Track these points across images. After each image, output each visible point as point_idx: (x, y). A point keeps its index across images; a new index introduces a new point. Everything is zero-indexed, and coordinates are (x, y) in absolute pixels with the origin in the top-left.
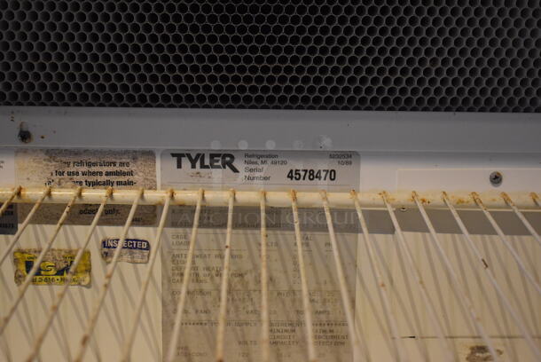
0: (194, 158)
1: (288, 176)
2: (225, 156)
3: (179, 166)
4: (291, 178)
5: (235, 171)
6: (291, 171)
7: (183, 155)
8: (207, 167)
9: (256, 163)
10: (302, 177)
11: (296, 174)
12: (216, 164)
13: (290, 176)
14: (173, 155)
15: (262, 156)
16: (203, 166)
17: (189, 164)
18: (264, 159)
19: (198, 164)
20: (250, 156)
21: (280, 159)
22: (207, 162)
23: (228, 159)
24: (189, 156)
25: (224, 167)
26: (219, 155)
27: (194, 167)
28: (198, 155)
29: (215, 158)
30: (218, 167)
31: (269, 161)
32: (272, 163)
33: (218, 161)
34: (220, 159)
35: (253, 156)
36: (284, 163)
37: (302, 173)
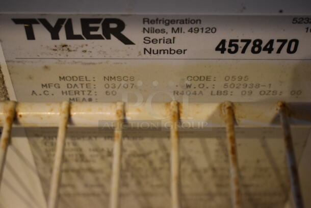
0: (53, 24)
1: (217, 49)
2: (107, 22)
3: (30, 36)
4: (223, 50)
5: (127, 41)
6: (223, 42)
7: (34, 21)
8: (78, 37)
9: (163, 31)
10: (240, 50)
11: (230, 45)
12: (92, 33)
13: (221, 48)
14: (18, 21)
15: (173, 22)
16: (70, 36)
17: (48, 35)
18: (176, 26)
19: (62, 33)
20: (152, 22)
21: (204, 25)
22: (78, 30)
23: (113, 26)
24: (45, 23)
25: (109, 38)
26: (97, 21)
27: (55, 37)
28: (60, 22)
29: (91, 25)
30: (98, 37)
31: (186, 27)
32: (191, 31)
33: (96, 29)
34: (100, 25)
35: (157, 21)
36: (212, 30)
37: (241, 45)
